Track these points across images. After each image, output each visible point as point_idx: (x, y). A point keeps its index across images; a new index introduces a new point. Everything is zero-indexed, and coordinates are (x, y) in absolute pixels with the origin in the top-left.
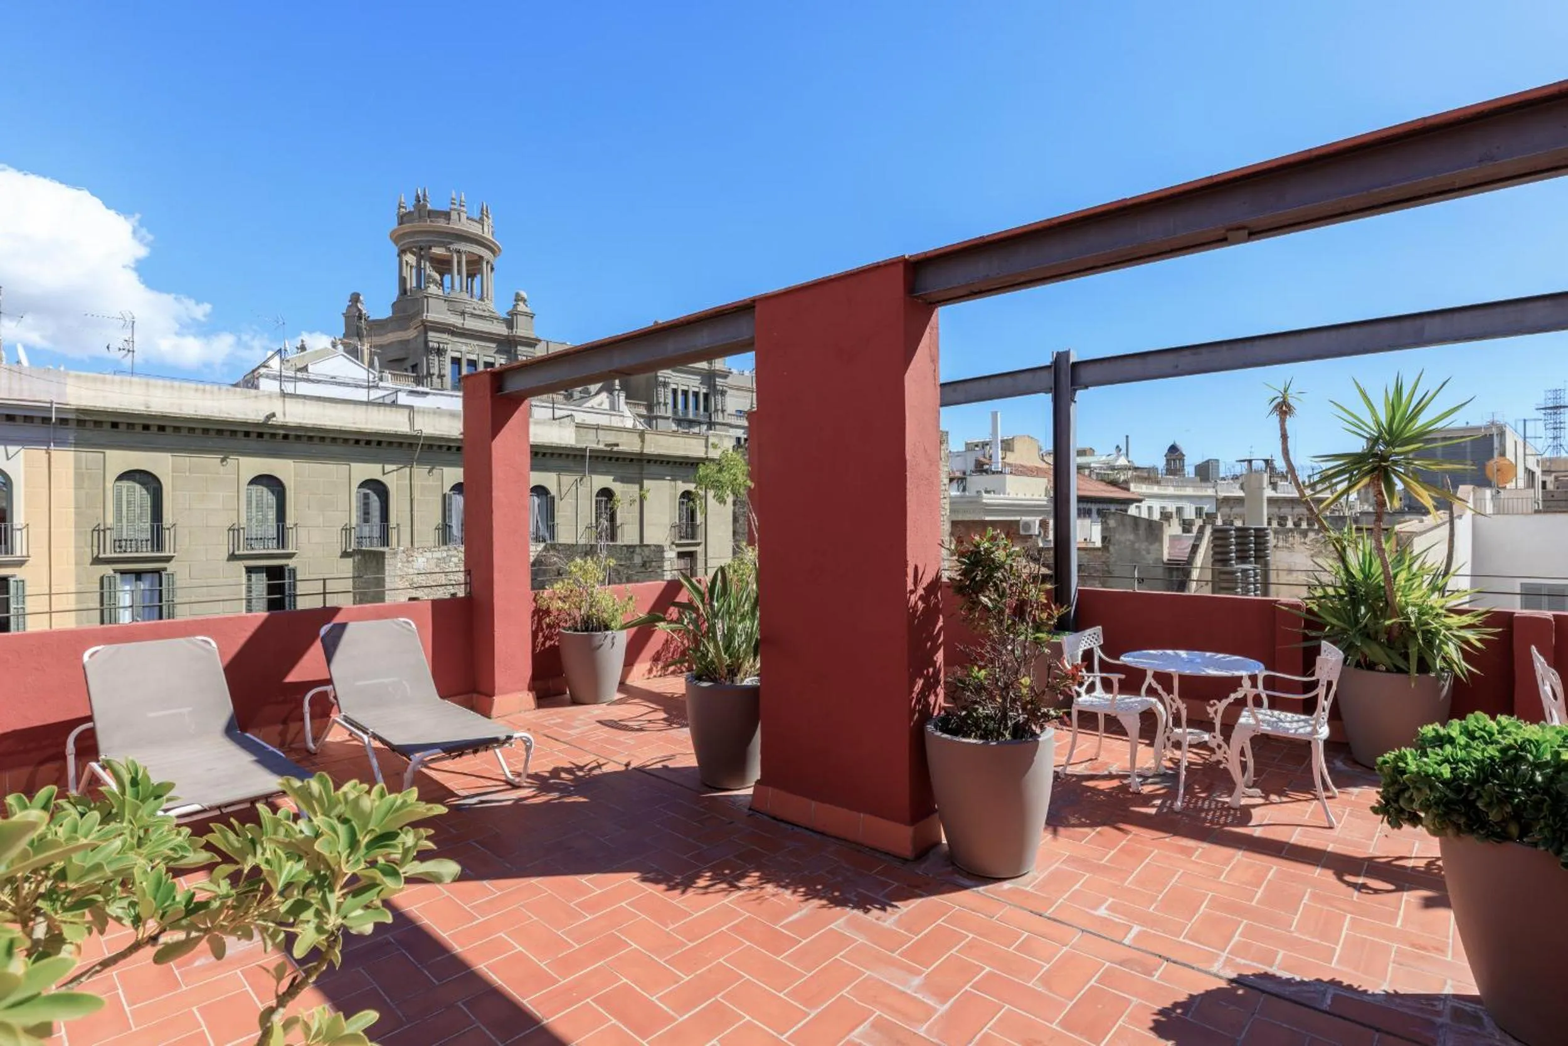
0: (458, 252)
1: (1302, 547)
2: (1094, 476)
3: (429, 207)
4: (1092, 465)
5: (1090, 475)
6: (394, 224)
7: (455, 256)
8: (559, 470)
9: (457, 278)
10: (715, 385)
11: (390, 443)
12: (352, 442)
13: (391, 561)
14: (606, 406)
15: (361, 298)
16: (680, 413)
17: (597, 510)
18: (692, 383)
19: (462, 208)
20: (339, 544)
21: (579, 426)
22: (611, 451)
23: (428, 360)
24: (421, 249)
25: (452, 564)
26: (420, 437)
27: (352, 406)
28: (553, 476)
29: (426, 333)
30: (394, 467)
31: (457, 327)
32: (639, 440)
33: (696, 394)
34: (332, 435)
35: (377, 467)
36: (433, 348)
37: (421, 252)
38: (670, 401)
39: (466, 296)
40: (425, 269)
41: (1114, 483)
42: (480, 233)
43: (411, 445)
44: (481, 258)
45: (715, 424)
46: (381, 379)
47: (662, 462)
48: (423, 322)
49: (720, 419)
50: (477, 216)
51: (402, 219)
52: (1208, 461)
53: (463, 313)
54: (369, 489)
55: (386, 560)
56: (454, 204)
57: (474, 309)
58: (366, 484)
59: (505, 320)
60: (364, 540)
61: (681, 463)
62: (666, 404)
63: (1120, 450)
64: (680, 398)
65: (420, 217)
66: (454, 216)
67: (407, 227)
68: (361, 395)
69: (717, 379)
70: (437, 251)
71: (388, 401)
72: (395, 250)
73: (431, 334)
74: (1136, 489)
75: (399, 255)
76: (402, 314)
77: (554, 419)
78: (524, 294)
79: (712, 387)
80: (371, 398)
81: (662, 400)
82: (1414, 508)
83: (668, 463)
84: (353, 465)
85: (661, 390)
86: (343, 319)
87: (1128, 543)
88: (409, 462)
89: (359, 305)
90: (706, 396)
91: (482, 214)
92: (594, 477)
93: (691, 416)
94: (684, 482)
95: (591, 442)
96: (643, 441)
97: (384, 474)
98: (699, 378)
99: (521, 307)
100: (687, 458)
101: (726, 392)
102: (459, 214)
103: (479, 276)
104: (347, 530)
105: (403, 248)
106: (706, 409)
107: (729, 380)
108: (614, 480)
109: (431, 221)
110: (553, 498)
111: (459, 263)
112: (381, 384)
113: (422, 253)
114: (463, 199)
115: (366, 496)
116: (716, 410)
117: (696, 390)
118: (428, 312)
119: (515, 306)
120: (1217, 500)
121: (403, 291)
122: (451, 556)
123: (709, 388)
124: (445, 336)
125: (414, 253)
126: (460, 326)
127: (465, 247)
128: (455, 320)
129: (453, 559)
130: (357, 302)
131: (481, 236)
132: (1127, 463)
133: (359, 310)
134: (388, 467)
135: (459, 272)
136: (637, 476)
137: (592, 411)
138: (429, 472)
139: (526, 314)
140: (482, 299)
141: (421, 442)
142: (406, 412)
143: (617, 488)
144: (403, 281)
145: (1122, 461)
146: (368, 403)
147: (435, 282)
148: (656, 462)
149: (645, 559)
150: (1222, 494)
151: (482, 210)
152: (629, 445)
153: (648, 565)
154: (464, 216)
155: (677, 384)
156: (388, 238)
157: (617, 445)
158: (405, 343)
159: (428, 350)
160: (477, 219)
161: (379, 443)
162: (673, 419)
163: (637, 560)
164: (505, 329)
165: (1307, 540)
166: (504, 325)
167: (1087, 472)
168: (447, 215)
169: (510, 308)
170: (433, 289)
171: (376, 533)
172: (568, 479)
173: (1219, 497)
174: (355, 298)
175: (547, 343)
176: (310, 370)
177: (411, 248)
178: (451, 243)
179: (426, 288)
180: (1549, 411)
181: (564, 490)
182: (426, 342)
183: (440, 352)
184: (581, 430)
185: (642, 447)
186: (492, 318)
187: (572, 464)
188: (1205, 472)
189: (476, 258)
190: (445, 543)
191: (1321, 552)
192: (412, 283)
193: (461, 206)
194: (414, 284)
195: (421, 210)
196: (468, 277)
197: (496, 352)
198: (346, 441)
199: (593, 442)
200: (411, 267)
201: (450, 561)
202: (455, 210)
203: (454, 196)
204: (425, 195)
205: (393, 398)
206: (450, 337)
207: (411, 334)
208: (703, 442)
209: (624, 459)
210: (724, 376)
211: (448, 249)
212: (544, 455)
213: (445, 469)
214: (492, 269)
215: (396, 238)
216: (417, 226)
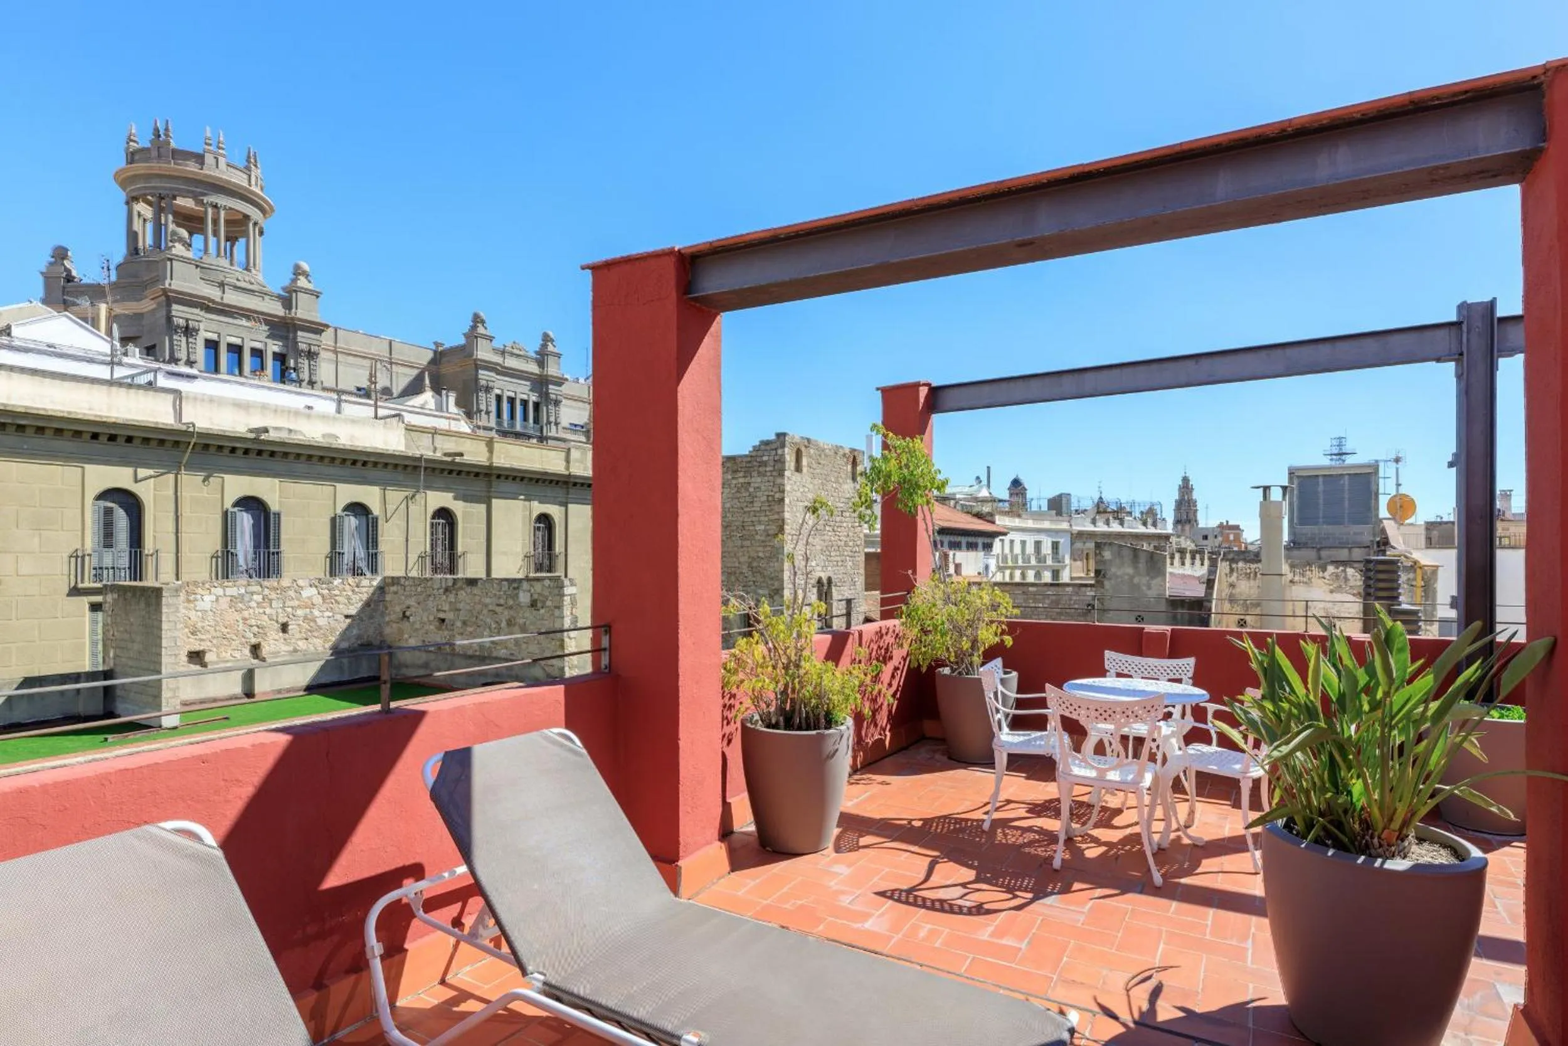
0: (215, 206)
1: (1321, 581)
2: (958, 507)
3: (173, 144)
4: (958, 496)
5: (955, 507)
6: (122, 163)
7: (210, 210)
8: (384, 484)
9: (212, 240)
10: (547, 394)
11: (146, 440)
12: (88, 436)
13: (170, 601)
14: (432, 404)
15: (69, 254)
16: (506, 425)
17: (432, 534)
18: (519, 389)
19: (221, 151)
20: (66, 578)
21: (410, 429)
22: (453, 462)
23: (171, 341)
24: (161, 198)
25: (253, 604)
26: (192, 434)
27: (87, 386)
28: (376, 490)
29: (169, 305)
30: (151, 472)
31: (213, 301)
32: (486, 449)
33: (525, 403)
34: (56, 425)
35: (128, 471)
36: (178, 326)
37: (161, 203)
38: (493, 408)
39: (224, 262)
40: (166, 225)
41: (979, 516)
42: (245, 184)
43: (177, 443)
44: (247, 217)
45: (547, 438)
46: (126, 354)
47: (514, 478)
48: (165, 292)
49: (553, 433)
50: (242, 164)
51: (132, 157)
52: (1060, 496)
53: (222, 285)
54: (113, 502)
55: (164, 599)
56: (210, 145)
57: (238, 280)
58: (107, 494)
59: (279, 297)
60: (105, 572)
61: (537, 481)
62: (488, 413)
63: (981, 482)
64: (505, 406)
65: (159, 156)
66: (209, 159)
67: (140, 168)
68: (103, 372)
69: (551, 387)
70: (185, 203)
71: (143, 380)
72: (122, 196)
73: (176, 308)
74: (1002, 521)
75: (127, 203)
76: (133, 280)
77: (376, 417)
78: (305, 266)
79: (545, 396)
80: (116, 376)
81: (483, 407)
82: (1299, 544)
83: (522, 479)
84: (89, 467)
85: (482, 395)
86: (40, 280)
87: (1126, 577)
88: (175, 467)
89: (65, 262)
90: (537, 406)
91: (248, 161)
92: (428, 492)
93: (518, 428)
94: (540, 502)
95: (423, 449)
96: (491, 451)
97: (136, 481)
98: (528, 383)
99: (302, 282)
100: (546, 473)
101: (560, 402)
102: (217, 159)
103: (242, 241)
104: (78, 557)
105: (134, 194)
106: (536, 420)
107: (565, 389)
108: (455, 498)
109: (175, 164)
110: (375, 520)
111: (215, 222)
112: (125, 360)
113: (163, 205)
114: (221, 139)
115: (108, 512)
116: (549, 423)
117: (525, 397)
118: (171, 279)
119: (294, 281)
120: (1072, 534)
121: (134, 250)
122: (252, 593)
123: (540, 396)
124: (197, 311)
125: (150, 203)
126: (218, 300)
127: (222, 201)
128: (211, 292)
129: (255, 597)
130: (63, 259)
131: (246, 189)
132: (988, 495)
133: (68, 271)
134: (142, 472)
135: (216, 233)
136: (483, 494)
137: (421, 411)
138: (204, 481)
139: (307, 291)
140: (247, 269)
141: (193, 441)
142: (170, 397)
143: (458, 508)
144: (132, 236)
145: (984, 493)
146: (111, 383)
147: (181, 240)
148: (507, 477)
149: (536, 596)
150: (1077, 528)
151: (249, 157)
152: (475, 454)
153: (539, 605)
154: (222, 161)
155: (502, 390)
156: (112, 178)
157: (461, 455)
158: (139, 316)
159: (170, 326)
160: (241, 166)
161: (129, 439)
162: (497, 431)
163: (524, 598)
164: (280, 308)
165: (1326, 574)
166: (280, 304)
167: (952, 503)
168: (200, 159)
169: (286, 282)
170: (179, 249)
171: (124, 562)
172: (395, 496)
173: (1074, 532)
174: (60, 254)
175: (336, 330)
176: (13, 334)
177: (146, 195)
178: (205, 195)
179: (170, 248)
180: (1334, 457)
181: (391, 508)
182: (169, 318)
183: (189, 331)
184: (413, 434)
185: (490, 458)
186: (263, 294)
187: (401, 477)
188: (1058, 505)
189: (241, 217)
190: (226, 576)
191: (1340, 587)
192: (147, 239)
193: (219, 148)
194: (149, 241)
195: (160, 146)
196: (227, 239)
197: (268, 337)
198: (78, 434)
199: (428, 449)
200: (145, 220)
201: (251, 600)
202: (209, 152)
203: (209, 135)
204: (167, 129)
205: (150, 377)
206: (202, 313)
207: (146, 305)
208: (563, 454)
209: (468, 473)
210: (560, 382)
211: (200, 203)
212: (365, 464)
213: (228, 478)
214: (261, 233)
215: (124, 181)
216: (156, 167)
